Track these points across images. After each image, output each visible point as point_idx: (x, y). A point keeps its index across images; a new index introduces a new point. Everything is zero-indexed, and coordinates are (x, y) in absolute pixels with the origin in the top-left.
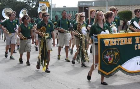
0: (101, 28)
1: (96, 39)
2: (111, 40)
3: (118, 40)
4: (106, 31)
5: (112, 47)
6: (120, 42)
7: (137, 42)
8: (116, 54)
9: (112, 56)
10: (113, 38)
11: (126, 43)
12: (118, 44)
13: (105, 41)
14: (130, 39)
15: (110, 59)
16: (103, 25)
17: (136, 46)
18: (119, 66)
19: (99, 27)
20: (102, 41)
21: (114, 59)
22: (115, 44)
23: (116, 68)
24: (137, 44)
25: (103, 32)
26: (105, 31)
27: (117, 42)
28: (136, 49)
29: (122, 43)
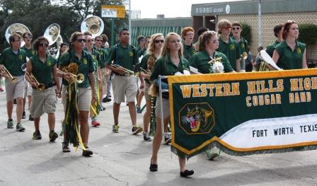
0: (175, 66)
1: (164, 84)
2: (196, 87)
3: (211, 87)
4: (185, 71)
5: (198, 99)
6: (214, 90)
7: (250, 91)
8: (207, 114)
9: (198, 117)
10: (200, 83)
11: (227, 93)
12: (211, 94)
13: (184, 88)
14: (236, 85)
15: (195, 124)
16: (178, 60)
17: (248, 99)
18: (215, 138)
19: (170, 64)
20: (176, 87)
21: (202, 124)
22: (204, 94)
23: (208, 142)
24: (252, 95)
25: (178, 74)
26: (182, 73)
27: (208, 90)
28: (249, 105)
29: (219, 93)
